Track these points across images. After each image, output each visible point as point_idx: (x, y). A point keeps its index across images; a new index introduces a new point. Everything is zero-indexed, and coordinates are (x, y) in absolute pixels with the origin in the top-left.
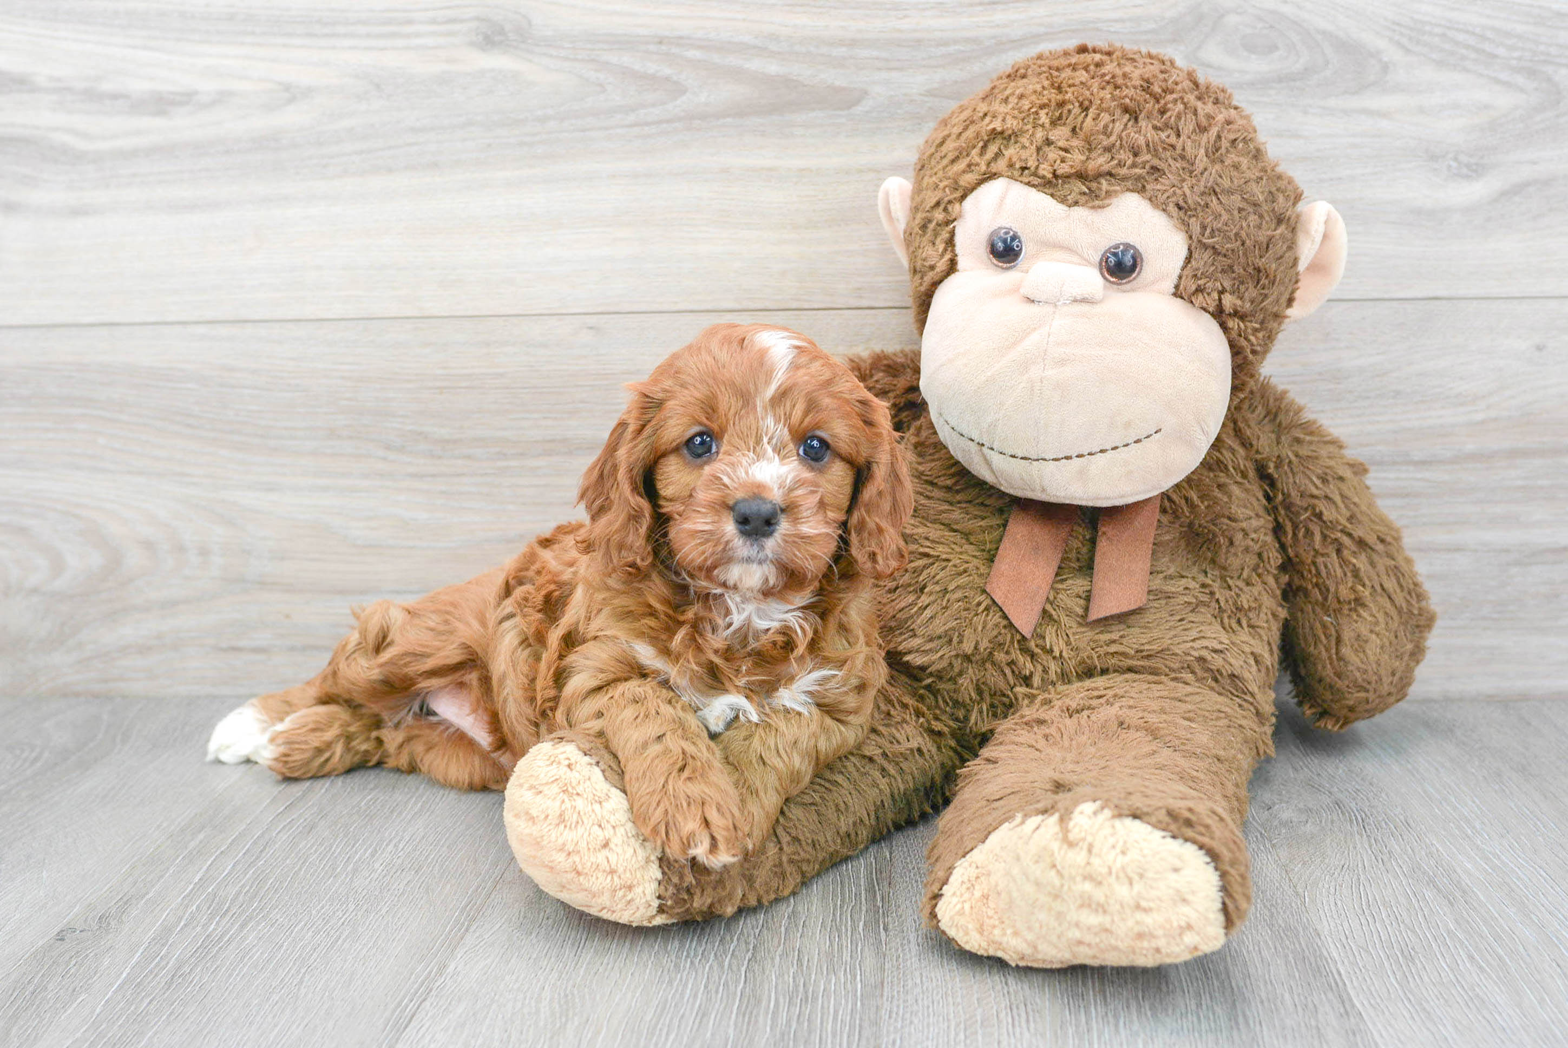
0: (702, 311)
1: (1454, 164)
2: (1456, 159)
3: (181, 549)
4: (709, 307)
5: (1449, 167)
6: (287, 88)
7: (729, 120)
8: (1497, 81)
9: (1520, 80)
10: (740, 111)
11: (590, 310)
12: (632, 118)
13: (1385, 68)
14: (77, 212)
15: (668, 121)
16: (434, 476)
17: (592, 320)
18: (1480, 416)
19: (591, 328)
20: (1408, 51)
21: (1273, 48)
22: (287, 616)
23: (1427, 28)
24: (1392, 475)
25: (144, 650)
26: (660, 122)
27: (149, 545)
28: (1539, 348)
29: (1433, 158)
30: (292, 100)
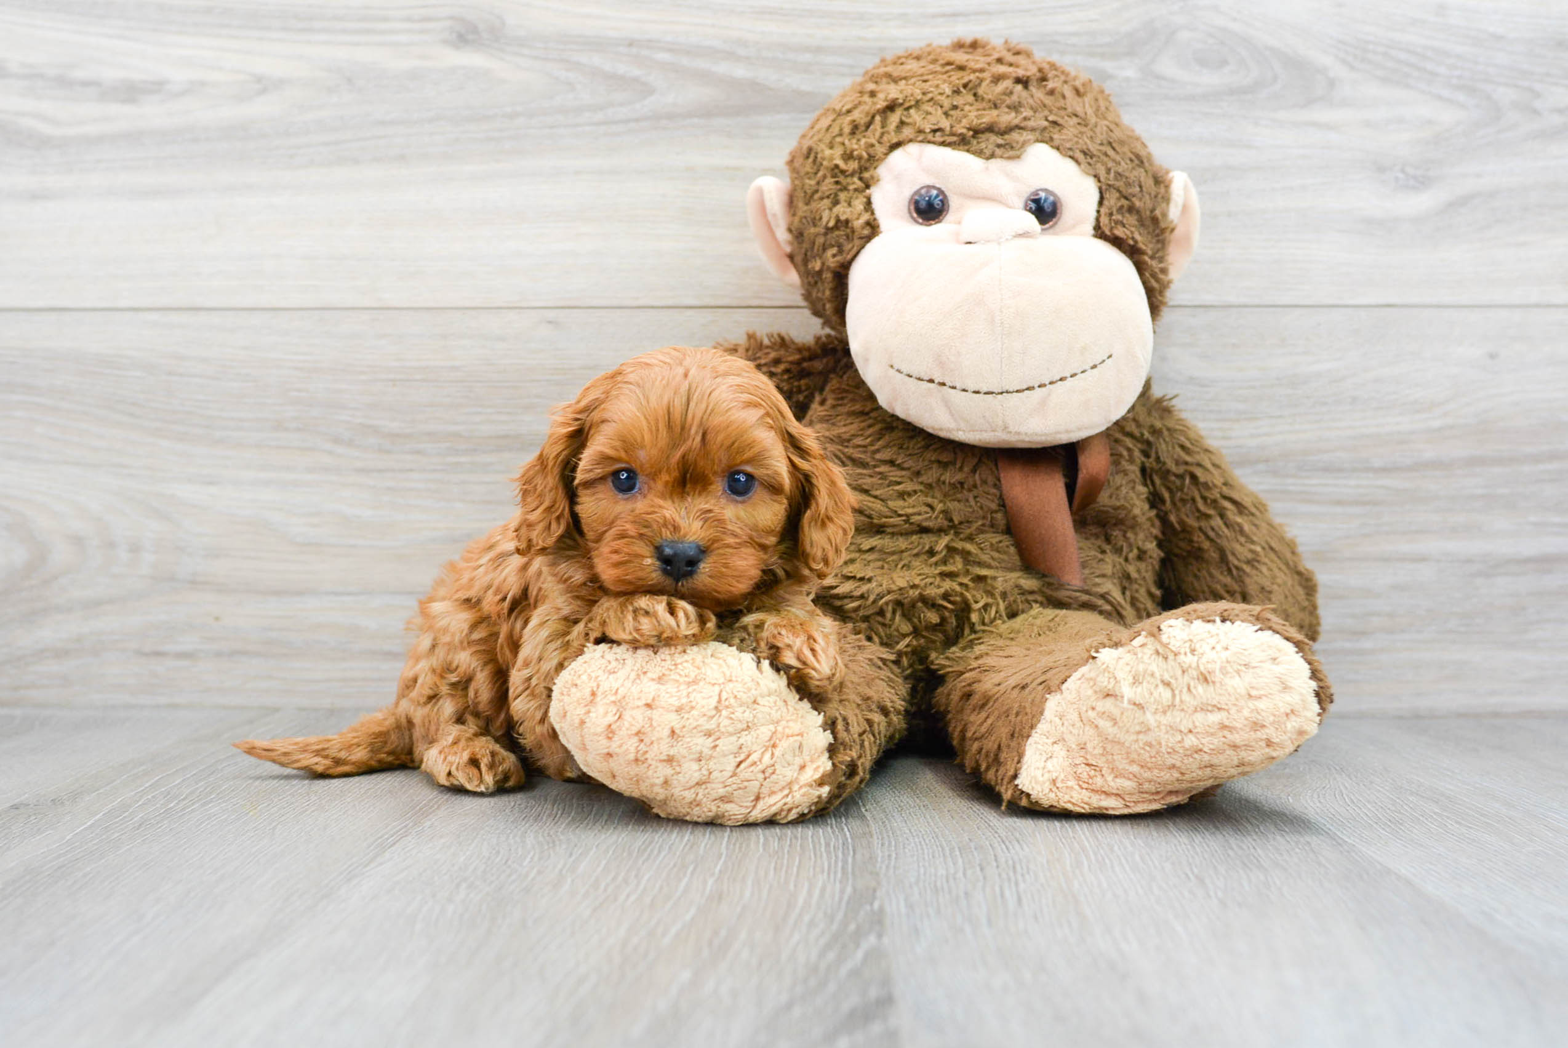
0: (662, 307)
1: (1401, 176)
2: (1403, 171)
3: (112, 545)
4: (670, 302)
5: (1397, 179)
6: (259, 79)
7: (696, 120)
8: (1440, 98)
9: (1461, 97)
10: (707, 112)
11: (550, 304)
12: (599, 116)
13: (1332, 83)
14: (35, 196)
15: (637, 120)
16: (380, 471)
17: (551, 314)
18: (1436, 424)
19: (550, 322)
20: (1352, 68)
21: (1224, 62)
22: (217, 619)
23: (1371, 47)
24: (1352, 482)
25: (60, 654)
26: (627, 121)
27: (78, 541)
28: (1492, 356)
29: (1381, 169)
30: (264, 91)
